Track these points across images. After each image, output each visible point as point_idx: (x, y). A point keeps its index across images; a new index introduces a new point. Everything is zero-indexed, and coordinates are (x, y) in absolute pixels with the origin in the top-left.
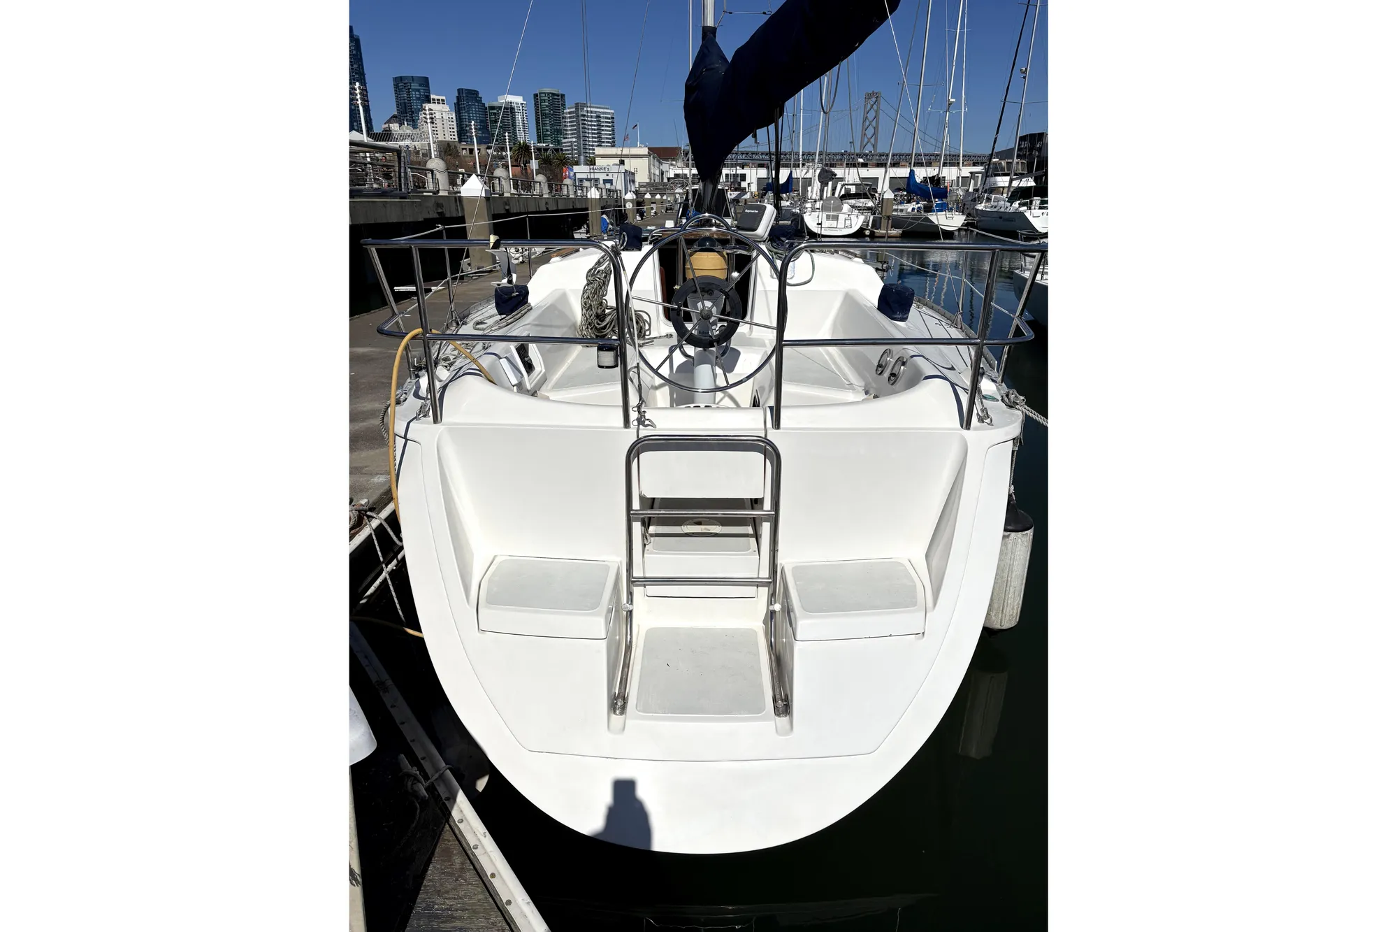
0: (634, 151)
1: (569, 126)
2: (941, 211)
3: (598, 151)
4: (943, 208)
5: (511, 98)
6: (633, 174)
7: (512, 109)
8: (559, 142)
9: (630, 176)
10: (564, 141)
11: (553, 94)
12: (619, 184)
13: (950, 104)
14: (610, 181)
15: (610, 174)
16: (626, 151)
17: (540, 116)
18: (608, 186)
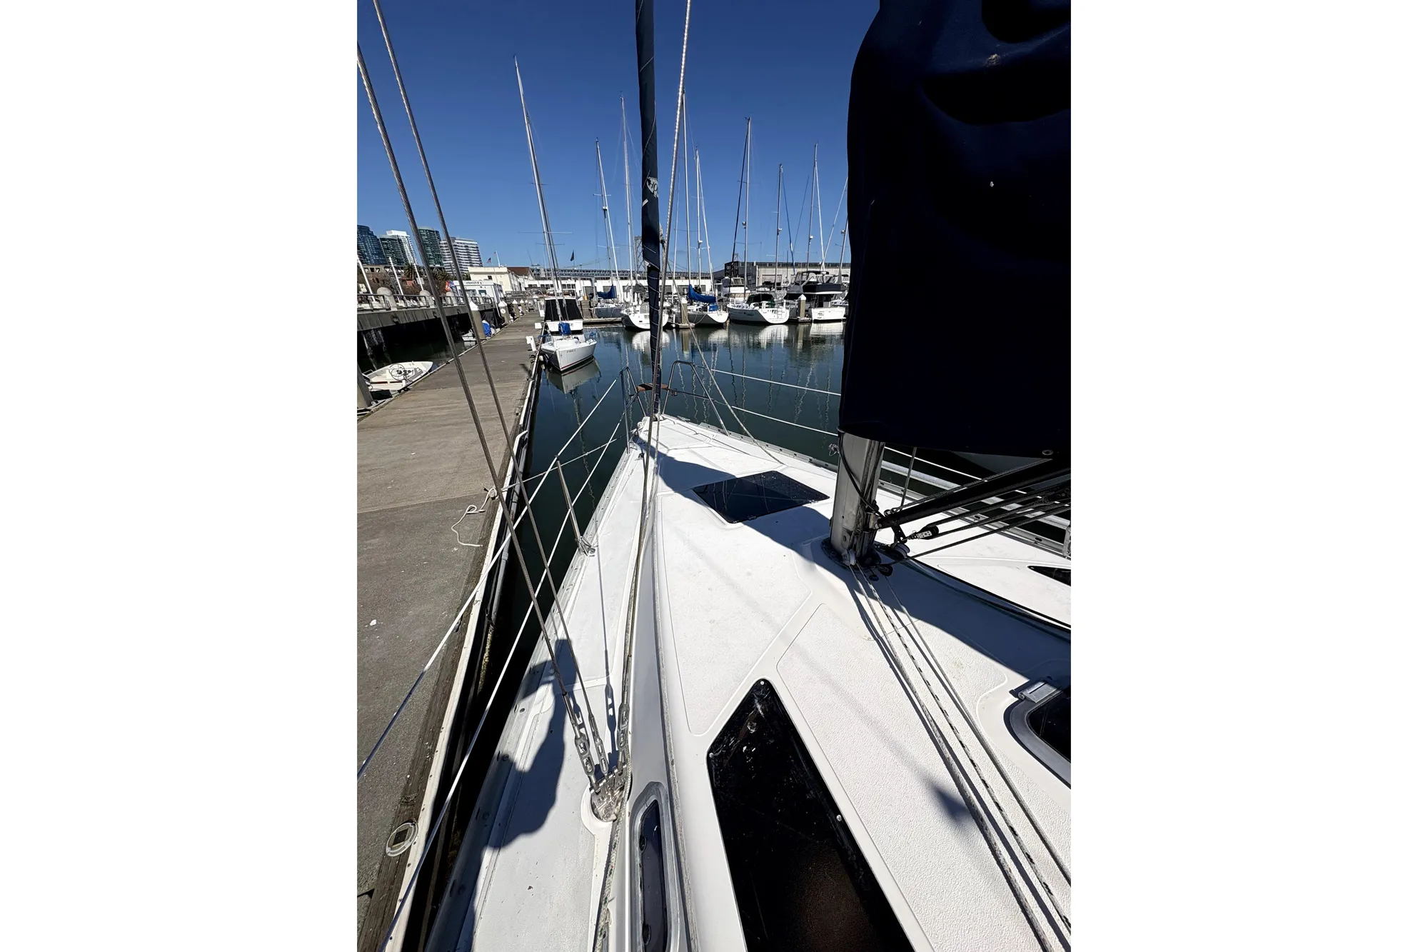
0: (497, 270)
1: (446, 252)
2: (714, 310)
3: (471, 269)
4: (714, 309)
5: (395, 233)
6: (500, 286)
7: (400, 240)
8: (440, 263)
9: (498, 288)
10: (444, 262)
11: (430, 231)
12: (491, 293)
13: (699, 244)
14: (484, 291)
15: (483, 287)
16: (491, 270)
17: (422, 247)
18: (483, 295)
